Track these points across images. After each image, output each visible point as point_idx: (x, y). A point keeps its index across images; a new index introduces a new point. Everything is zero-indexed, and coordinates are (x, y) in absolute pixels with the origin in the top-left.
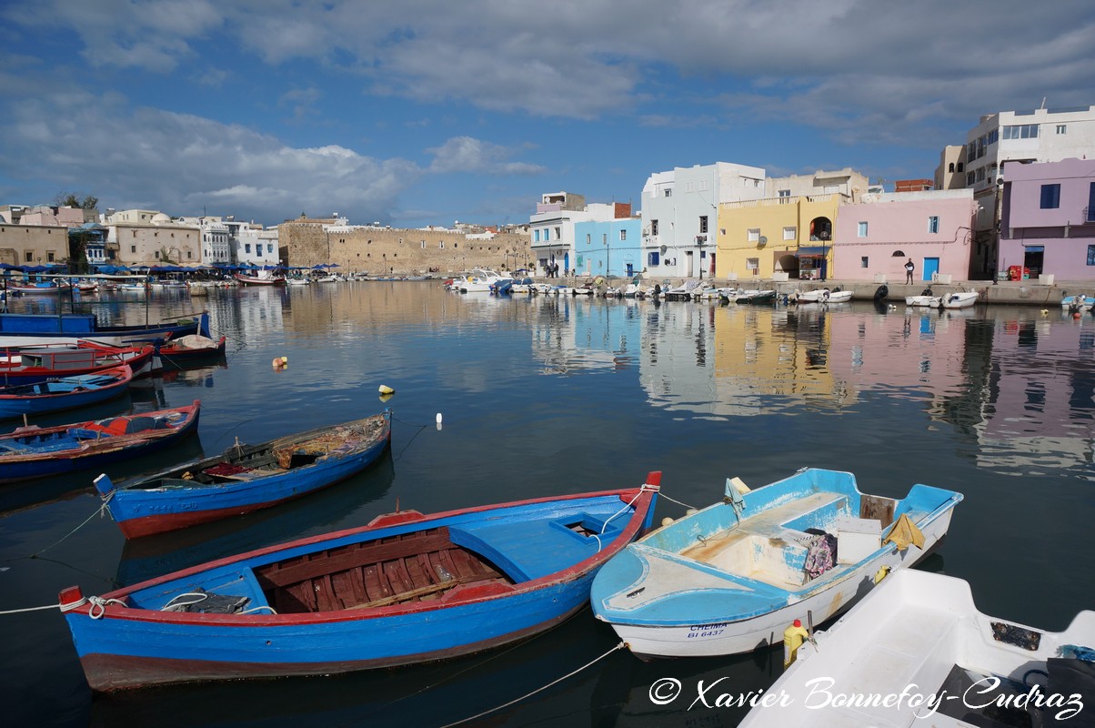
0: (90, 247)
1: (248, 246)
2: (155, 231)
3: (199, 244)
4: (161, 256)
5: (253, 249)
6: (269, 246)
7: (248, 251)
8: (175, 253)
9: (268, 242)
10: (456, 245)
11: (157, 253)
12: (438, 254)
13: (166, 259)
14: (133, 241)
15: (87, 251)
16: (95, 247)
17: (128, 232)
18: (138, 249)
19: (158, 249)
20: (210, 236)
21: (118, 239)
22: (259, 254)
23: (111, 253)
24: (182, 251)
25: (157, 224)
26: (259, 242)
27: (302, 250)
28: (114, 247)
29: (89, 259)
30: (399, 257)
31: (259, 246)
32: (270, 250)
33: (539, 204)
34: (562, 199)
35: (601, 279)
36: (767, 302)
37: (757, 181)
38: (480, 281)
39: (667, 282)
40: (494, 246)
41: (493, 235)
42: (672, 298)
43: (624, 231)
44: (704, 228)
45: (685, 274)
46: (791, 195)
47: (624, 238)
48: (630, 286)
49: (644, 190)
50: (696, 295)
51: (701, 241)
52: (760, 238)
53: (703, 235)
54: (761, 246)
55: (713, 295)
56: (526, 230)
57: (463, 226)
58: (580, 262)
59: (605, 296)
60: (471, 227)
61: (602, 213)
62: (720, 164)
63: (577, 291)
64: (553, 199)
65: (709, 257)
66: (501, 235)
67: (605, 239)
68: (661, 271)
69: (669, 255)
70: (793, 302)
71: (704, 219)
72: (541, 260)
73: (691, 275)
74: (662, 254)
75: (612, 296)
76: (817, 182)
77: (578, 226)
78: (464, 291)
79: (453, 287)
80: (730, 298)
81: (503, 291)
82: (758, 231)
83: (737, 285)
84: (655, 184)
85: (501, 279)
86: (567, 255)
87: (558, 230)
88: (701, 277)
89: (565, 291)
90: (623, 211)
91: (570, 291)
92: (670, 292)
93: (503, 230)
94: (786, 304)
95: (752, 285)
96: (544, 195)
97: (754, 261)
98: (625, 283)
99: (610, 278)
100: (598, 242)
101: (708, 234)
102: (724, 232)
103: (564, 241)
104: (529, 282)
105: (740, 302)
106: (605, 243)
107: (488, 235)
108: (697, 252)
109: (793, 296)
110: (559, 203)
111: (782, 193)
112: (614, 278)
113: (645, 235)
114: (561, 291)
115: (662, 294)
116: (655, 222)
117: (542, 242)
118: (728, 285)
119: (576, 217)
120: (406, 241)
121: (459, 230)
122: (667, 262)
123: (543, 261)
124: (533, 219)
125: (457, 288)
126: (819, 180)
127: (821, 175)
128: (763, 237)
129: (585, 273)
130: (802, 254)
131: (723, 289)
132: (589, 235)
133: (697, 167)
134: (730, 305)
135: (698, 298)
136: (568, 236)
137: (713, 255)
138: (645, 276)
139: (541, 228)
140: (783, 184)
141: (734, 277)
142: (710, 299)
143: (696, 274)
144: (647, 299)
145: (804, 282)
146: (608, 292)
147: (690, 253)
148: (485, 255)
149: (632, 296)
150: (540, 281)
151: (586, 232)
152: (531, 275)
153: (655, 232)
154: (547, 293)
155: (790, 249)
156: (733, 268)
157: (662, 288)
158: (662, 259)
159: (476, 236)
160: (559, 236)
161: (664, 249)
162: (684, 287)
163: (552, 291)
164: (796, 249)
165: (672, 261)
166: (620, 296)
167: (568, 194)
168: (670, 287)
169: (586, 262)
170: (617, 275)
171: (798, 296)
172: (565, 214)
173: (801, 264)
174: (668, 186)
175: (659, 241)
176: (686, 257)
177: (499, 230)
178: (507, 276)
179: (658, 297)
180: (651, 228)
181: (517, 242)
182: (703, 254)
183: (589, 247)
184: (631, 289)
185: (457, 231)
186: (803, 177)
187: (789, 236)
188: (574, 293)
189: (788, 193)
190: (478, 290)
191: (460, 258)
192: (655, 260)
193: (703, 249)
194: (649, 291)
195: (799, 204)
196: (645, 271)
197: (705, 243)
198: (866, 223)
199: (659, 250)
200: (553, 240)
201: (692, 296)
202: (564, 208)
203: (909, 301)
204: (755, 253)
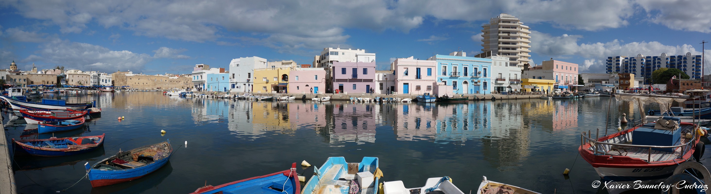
0: (62, 80)
1: (103, 80)
2: (78, 75)
3: (90, 79)
4: (79, 82)
5: (104, 81)
6: (109, 80)
7: (103, 81)
8: (83, 82)
9: (109, 79)
10: (166, 81)
11: (78, 82)
12: (160, 83)
13: (80, 84)
14: (72, 78)
15: (61, 81)
16: (63, 80)
17: (71, 76)
18: (73, 81)
19: (79, 81)
20: (93, 77)
21: (69, 78)
22: (106, 82)
23: (67, 82)
24: (85, 81)
25: (79, 74)
26: (106, 79)
27: (119, 81)
28: (68, 80)
29: (61, 83)
30: (148, 84)
31: (106, 80)
32: (109, 81)
33: (195, 68)
34: (202, 66)
35: (216, 92)
36: (271, 100)
37: (264, 62)
38: (176, 92)
39: (238, 94)
40: (178, 81)
41: (178, 77)
42: (240, 99)
43: (223, 77)
44: (249, 76)
45: (243, 91)
46: (275, 67)
47: (223, 79)
48: (226, 95)
49: (230, 64)
50: (247, 98)
51: (248, 81)
52: (267, 80)
53: (249, 79)
54: (267, 83)
55: (253, 98)
56: (188, 76)
57: (168, 74)
58: (209, 87)
59: (218, 98)
60: (171, 75)
61: (216, 71)
62: (254, 57)
63: (209, 96)
64: (199, 66)
65: (251, 86)
66: (181, 77)
67: (217, 79)
68: (235, 90)
69: (238, 85)
70: (278, 100)
71: (249, 74)
72: (195, 86)
73: (245, 91)
74: (236, 85)
75: (220, 98)
76: (283, 64)
77: (208, 75)
78: (171, 95)
79: (167, 94)
80: (259, 99)
81: (183, 95)
82: (266, 78)
83: (261, 95)
84: (234, 62)
85: (183, 92)
86: (204, 84)
87: (201, 76)
88: (249, 92)
89: (205, 96)
90: (222, 71)
91: (206, 96)
92: (239, 97)
93: (181, 76)
94: (276, 101)
95: (266, 95)
96: (196, 65)
97: (265, 87)
98: (224, 94)
99: (219, 92)
100: (215, 80)
101: (251, 79)
102: (256, 78)
103: (203, 79)
104: (192, 93)
105: (262, 100)
106: (217, 81)
107: (176, 77)
108: (247, 84)
109: (278, 98)
110: (201, 67)
111: (272, 67)
112: (220, 92)
113: (230, 78)
114: (203, 96)
115: (237, 97)
116: (234, 74)
117: (196, 80)
118: (258, 95)
119: (207, 72)
120: (150, 79)
121: (167, 75)
122: (237, 87)
123: (196, 86)
124: (193, 72)
125: (168, 94)
126: (283, 63)
127: (284, 61)
128: (268, 80)
129: (211, 90)
130: (280, 85)
131: (256, 96)
132: (212, 78)
133: (247, 57)
134: (259, 101)
135: (248, 99)
136: (205, 78)
137: (252, 85)
138: (231, 91)
139: (196, 76)
140: (273, 64)
141: (260, 92)
142: (251, 99)
143: (247, 91)
144: (231, 99)
145: (281, 94)
146: (219, 97)
147: (245, 84)
148: (175, 84)
149: (227, 98)
150: (196, 92)
151: (211, 77)
152: (192, 90)
153: (234, 78)
154: (198, 97)
155: (276, 84)
156: (259, 89)
157: (236, 95)
158: (236, 86)
159: (172, 78)
160: (202, 78)
161: (237, 83)
162: (244, 95)
163: (200, 96)
164: (278, 84)
165: (239, 87)
166: (223, 98)
167: (204, 65)
168: (239, 95)
169: (211, 87)
170: (222, 91)
171: (280, 98)
172: (204, 71)
173: (279, 88)
174: (238, 63)
175: (235, 80)
176: (243, 86)
177: (179, 76)
178: (184, 91)
179: (235, 99)
180: (232, 76)
181: (185, 80)
182: (249, 85)
183: (212, 82)
184: (226, 96)
185: (166, 76)
186: (278, 62)
187: (275, 80)
188: (208, 97)
189: (274, 66)
190: (175, 95)
191: (167, 85)
192: (233, 86)
193: (249, 83)
194: (232, 96)
195: (278, 70)
196: (231, 90)
197: (250, 81)
198: (298, 76)
199: (235, 83)
200: (200, 79)
201: (246, 98)
202: (202, 69)
203: (313, 99)
204: (265, 85)
